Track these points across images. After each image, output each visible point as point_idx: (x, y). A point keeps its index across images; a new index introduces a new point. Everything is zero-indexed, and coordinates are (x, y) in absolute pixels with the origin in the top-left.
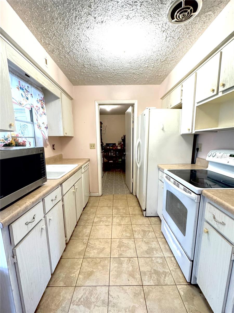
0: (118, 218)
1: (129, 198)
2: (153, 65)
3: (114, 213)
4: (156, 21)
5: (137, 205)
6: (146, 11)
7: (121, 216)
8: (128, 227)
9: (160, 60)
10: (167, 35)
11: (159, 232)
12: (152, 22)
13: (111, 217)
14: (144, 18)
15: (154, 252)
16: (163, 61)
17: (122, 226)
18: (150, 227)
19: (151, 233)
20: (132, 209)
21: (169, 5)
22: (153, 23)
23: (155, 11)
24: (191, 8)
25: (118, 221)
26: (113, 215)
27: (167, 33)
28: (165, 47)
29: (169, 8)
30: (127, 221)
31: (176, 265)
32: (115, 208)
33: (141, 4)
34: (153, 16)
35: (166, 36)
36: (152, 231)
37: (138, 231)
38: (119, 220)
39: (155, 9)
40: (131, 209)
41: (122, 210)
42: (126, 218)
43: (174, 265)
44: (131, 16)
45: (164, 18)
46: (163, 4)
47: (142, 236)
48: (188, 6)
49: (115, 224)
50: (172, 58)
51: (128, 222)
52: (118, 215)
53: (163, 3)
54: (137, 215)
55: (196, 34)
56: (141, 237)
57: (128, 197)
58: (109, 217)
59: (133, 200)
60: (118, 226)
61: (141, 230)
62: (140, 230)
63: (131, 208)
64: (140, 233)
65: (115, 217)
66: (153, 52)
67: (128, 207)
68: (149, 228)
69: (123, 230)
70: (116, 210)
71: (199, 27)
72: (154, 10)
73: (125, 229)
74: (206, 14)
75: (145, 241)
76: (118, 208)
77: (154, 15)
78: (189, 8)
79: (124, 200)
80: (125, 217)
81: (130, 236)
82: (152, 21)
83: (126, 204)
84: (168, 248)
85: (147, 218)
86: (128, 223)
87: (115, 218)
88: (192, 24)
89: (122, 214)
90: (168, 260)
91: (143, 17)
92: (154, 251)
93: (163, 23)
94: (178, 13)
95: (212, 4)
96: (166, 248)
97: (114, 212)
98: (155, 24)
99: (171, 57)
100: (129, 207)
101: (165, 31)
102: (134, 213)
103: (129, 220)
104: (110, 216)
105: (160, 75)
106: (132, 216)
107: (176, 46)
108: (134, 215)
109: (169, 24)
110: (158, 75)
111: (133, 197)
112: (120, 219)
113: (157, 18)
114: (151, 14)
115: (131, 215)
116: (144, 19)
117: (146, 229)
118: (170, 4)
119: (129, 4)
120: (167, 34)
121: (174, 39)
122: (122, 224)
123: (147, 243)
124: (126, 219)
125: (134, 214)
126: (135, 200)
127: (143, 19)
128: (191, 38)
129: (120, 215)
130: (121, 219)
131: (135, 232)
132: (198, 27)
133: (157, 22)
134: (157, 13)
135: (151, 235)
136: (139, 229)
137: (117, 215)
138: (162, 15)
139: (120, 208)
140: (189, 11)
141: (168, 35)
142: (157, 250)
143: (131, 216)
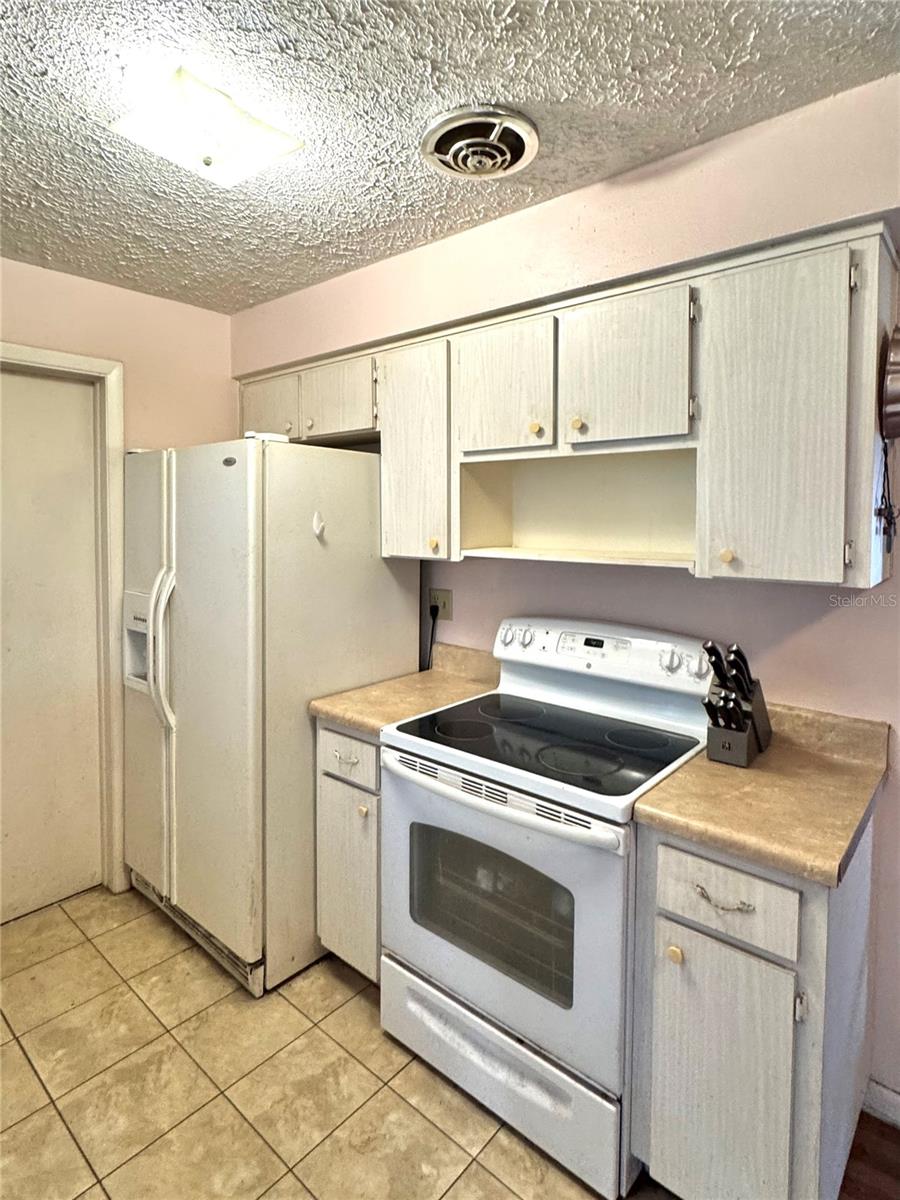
0: (107, 1100)
1: (93, 922)
2: (256, 241)
3: (61, 1085)
4: (381, 121)
5: (173, 951)
6: (370, 73)
7: (122, 1077)
8: (210, 1121)
9: (299, 240)
10: (381, 179)
11: (374, 1046)
12: (365, 115)
13: (49, 1127)
14: (346, 87)
15: (426, 1169)
16: (306, 244)
17: (171, 1142)
18: (321, 1041)
19: (345, 1072)
20: (161, 985)
21: (451, 107)
22: (367, 122)
23: (400, 95)
24: (508, 157)
25: (122, 1123)
26: (60, 1105)
27: (386, 175)
28: (347, 209)
29: (448, 116)
30: (177, 1087)
31: (532, 1164)
32: (43, 1040)
33: (372, 45)
34: (382, 102)
35: (378, 181)
36: (346, 1060)
37: (282, 1106)
38: (130, 1111)
39: (403, 89)
40: (155, 990)
41: (99, 1034)
42: (159, 1070)
43: (525, 1169)
44: (305, 50)
45: (412, 132)
46: (438, 92)
47: (321, 1126)
48: (504, 148)
49: (114, 1160)
50: (345, 249)
51: (190, 1091)
52: (96, 1081)
53: (442, 90)
54: (212, 1010)
55: (462, 220)
56: (317, 1137)
57: (88, 918)
58: (40, 1139)
59: (133, 924)
60: (142, 1159)
61: (290, 1092)
62: (285, 1097)
63: (154, 985)
64: (301, 1113)
65: (79, 1106)
66: (294, 203)
67: (124, 988)
68: (320, 1056)
69: (193, 1164)
70: (60, 1053)
71: (481, 207)
72: (400, 90)
73: (200, 1149)
74: (520, 186)
75: (351, 1145)
76: (65, 1026)
77: (389, 102)
78: (503, 153)
79: (72, 955)
80: (153, 1068)
81: (258, 1172)
82: (367, 113)
83: (99, 973)
84: (456, 1100)
85: (274, 996)
86: (199, 1097)
87: (90, 1112)
88: (471, 189)
89: (115, 1055)
90: (492, 1162)
91: (348, 82)
92: (420, 1166)
93: (397, 143)
94: (469, 146)
95: (544, 173)
96: (449, 1109)
97: (53, 1072)
98: (371, 127)
99: (342, 246)
100: (132, 983)
101: (384, 166)
102: (188, 1006)
103: (189, 1068)
104: (38, 1121)
105: (258, 286)
106: (189, 1038)
107: (385, 222)
108: (193, 1024)
109: (413, 154)
110: (245, 283)
111: (116, 904)
112: (129, 1102)
113: (390, 118)
114: (378, 93)
115: (180, 1035)
116: (344, 92)
117: (314, 1068)
118: (456, 108)
119: (328, 11)
120: (383, 176)
121: (393, 202)
122: (165, 1127)
123: (366, 1146)
124: (164, 1076)
125: (193, 1012)
126: (141, 924)
127: (344, 90)
128: (441, 222)
129: (108, 1078)
130: (138, 1096)
131: (271, 1122)
132: (477, 206)
133: (382, 126)
134: (401, 103)
135: (352, 1084)
136: (274, 1091)
137: (90, 1085)
138: (414, 117)
139: (75, 1020)
140: (499, 159)
141: (385, 181)
142: (428, 1153)
143: (185, 1033)
